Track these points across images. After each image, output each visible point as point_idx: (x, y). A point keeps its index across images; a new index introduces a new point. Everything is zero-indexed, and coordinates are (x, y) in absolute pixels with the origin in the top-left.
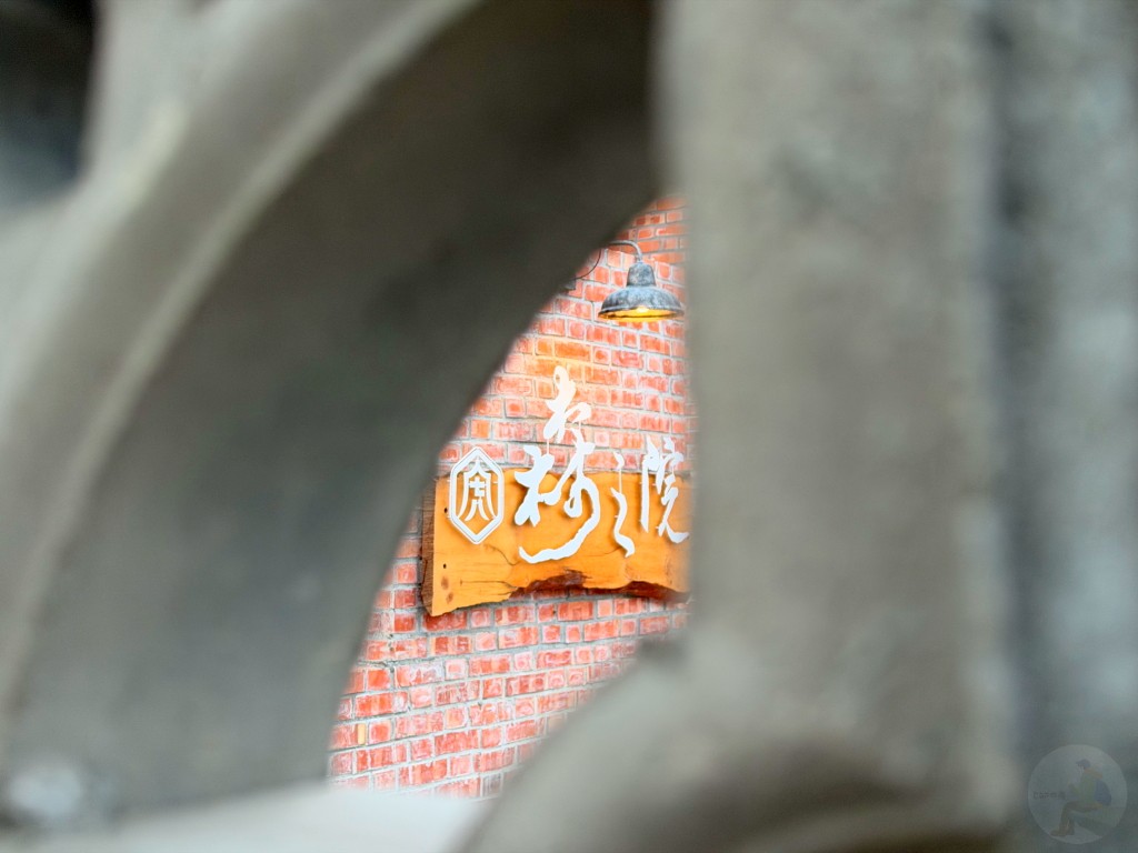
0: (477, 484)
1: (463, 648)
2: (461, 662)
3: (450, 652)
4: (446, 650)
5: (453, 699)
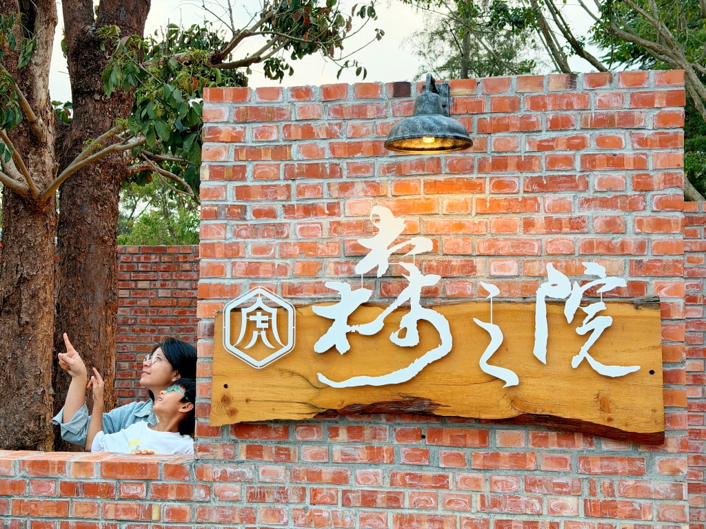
0: (258, 317)
1: (283, 456)
2: (280, 469)
3: (266, 458)
4: (261, 456)
5: (269, 499)
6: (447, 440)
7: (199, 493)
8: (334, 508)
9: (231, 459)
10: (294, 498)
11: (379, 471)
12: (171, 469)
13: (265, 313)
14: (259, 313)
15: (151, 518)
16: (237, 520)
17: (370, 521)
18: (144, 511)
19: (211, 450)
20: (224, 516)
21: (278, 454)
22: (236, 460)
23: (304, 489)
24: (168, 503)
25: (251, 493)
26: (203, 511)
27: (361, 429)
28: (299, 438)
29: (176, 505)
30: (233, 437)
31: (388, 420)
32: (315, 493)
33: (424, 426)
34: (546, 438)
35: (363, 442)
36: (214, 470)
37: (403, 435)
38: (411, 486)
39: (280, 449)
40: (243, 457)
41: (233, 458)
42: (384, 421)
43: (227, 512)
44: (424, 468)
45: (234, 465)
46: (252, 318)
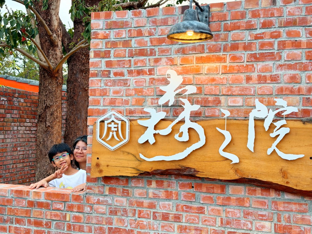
0: (112, 125)
1: (126, 194)
2: (124, 200)
3: (118, 194)
4: (115, 193)
5: (119, 214)
6: (204, 189)
7: (87, 209)
8: (149, 220)
9: (102, 194)
10: (130, 214)
11: (171, 203)
12: (75, 197)
13: (115, 123)
14: (113, 123)
15: (66, 220)
16: (104, 223)
17: (166, 228)
18: (63, 216)
19: (93, 189)
20: (98, 221)
21: (123, 192)
22: (104, 194)
23: (135, 210)
24: (74, 213)
25: (111, 211)
26: (89, 218)
27: (162, 182)
28: (133, 185)
29: (77, 214)
30: (103, 183)
31: (175, 178)
32: (140, 212)
33: (193, 182)
34: (255, 190)
35: (163, 189)
36: (94, 199)
37: (183, 186)
38: (186, 211)
39: (124, 190)
40: (107, 193)
41: (103, 193)
42: (173, 178)
43: (100, 219)
44: (193, 203)
45: (103, 196)
46: (109, 126)
